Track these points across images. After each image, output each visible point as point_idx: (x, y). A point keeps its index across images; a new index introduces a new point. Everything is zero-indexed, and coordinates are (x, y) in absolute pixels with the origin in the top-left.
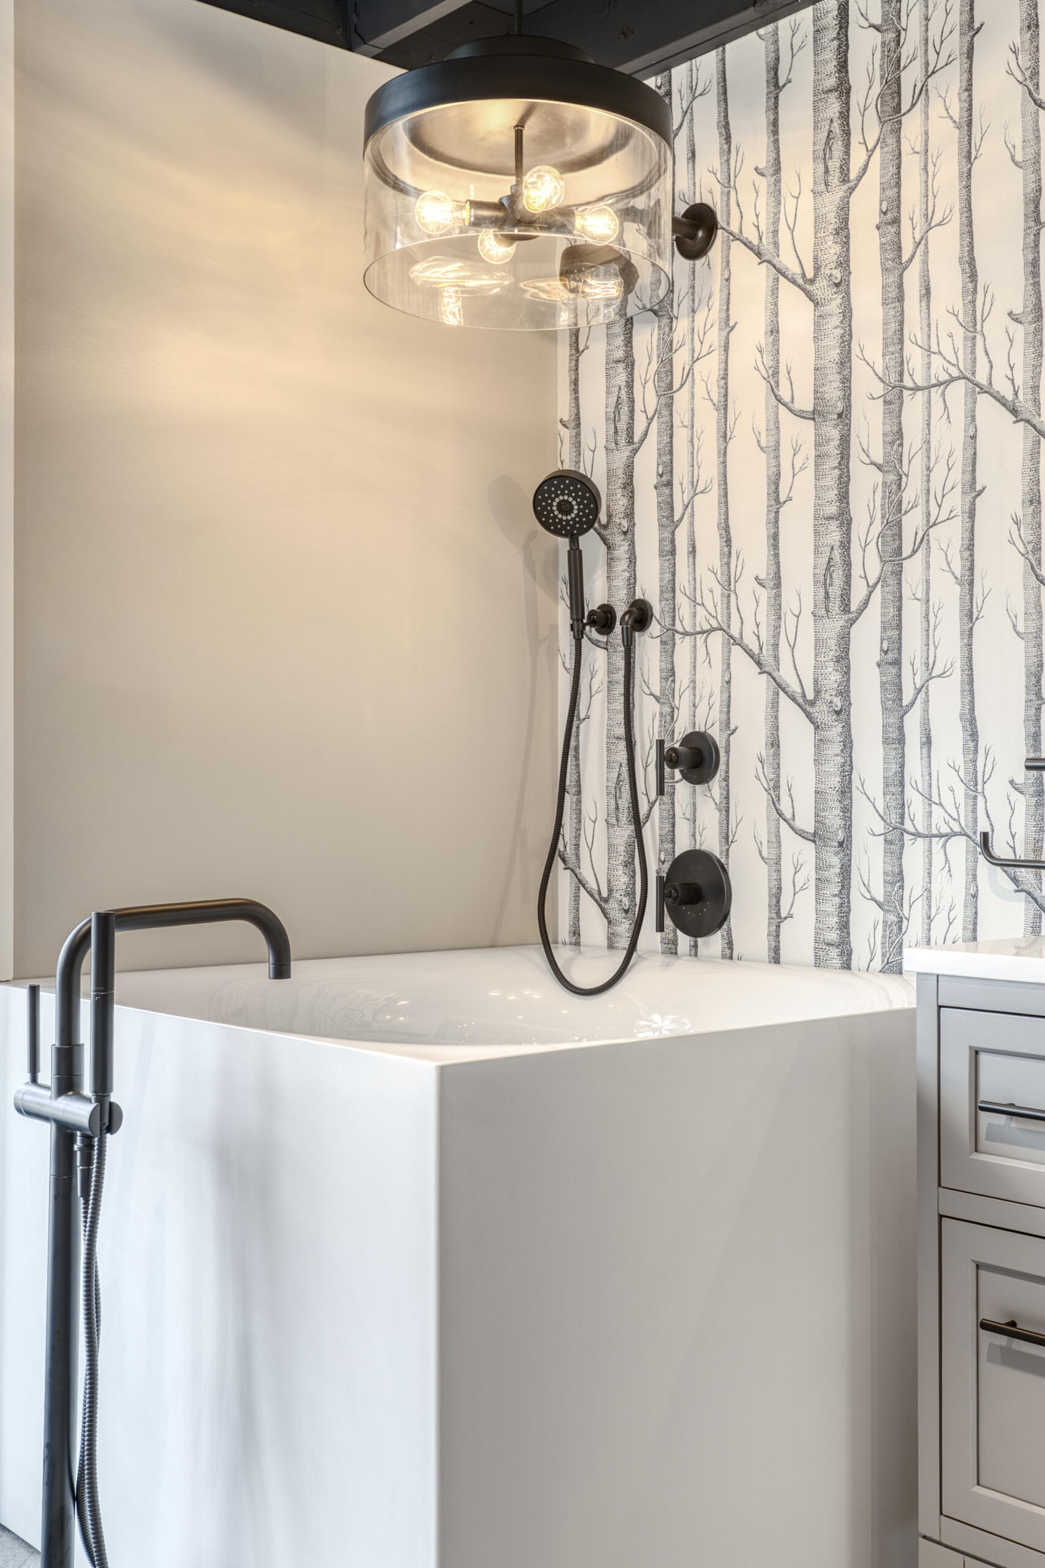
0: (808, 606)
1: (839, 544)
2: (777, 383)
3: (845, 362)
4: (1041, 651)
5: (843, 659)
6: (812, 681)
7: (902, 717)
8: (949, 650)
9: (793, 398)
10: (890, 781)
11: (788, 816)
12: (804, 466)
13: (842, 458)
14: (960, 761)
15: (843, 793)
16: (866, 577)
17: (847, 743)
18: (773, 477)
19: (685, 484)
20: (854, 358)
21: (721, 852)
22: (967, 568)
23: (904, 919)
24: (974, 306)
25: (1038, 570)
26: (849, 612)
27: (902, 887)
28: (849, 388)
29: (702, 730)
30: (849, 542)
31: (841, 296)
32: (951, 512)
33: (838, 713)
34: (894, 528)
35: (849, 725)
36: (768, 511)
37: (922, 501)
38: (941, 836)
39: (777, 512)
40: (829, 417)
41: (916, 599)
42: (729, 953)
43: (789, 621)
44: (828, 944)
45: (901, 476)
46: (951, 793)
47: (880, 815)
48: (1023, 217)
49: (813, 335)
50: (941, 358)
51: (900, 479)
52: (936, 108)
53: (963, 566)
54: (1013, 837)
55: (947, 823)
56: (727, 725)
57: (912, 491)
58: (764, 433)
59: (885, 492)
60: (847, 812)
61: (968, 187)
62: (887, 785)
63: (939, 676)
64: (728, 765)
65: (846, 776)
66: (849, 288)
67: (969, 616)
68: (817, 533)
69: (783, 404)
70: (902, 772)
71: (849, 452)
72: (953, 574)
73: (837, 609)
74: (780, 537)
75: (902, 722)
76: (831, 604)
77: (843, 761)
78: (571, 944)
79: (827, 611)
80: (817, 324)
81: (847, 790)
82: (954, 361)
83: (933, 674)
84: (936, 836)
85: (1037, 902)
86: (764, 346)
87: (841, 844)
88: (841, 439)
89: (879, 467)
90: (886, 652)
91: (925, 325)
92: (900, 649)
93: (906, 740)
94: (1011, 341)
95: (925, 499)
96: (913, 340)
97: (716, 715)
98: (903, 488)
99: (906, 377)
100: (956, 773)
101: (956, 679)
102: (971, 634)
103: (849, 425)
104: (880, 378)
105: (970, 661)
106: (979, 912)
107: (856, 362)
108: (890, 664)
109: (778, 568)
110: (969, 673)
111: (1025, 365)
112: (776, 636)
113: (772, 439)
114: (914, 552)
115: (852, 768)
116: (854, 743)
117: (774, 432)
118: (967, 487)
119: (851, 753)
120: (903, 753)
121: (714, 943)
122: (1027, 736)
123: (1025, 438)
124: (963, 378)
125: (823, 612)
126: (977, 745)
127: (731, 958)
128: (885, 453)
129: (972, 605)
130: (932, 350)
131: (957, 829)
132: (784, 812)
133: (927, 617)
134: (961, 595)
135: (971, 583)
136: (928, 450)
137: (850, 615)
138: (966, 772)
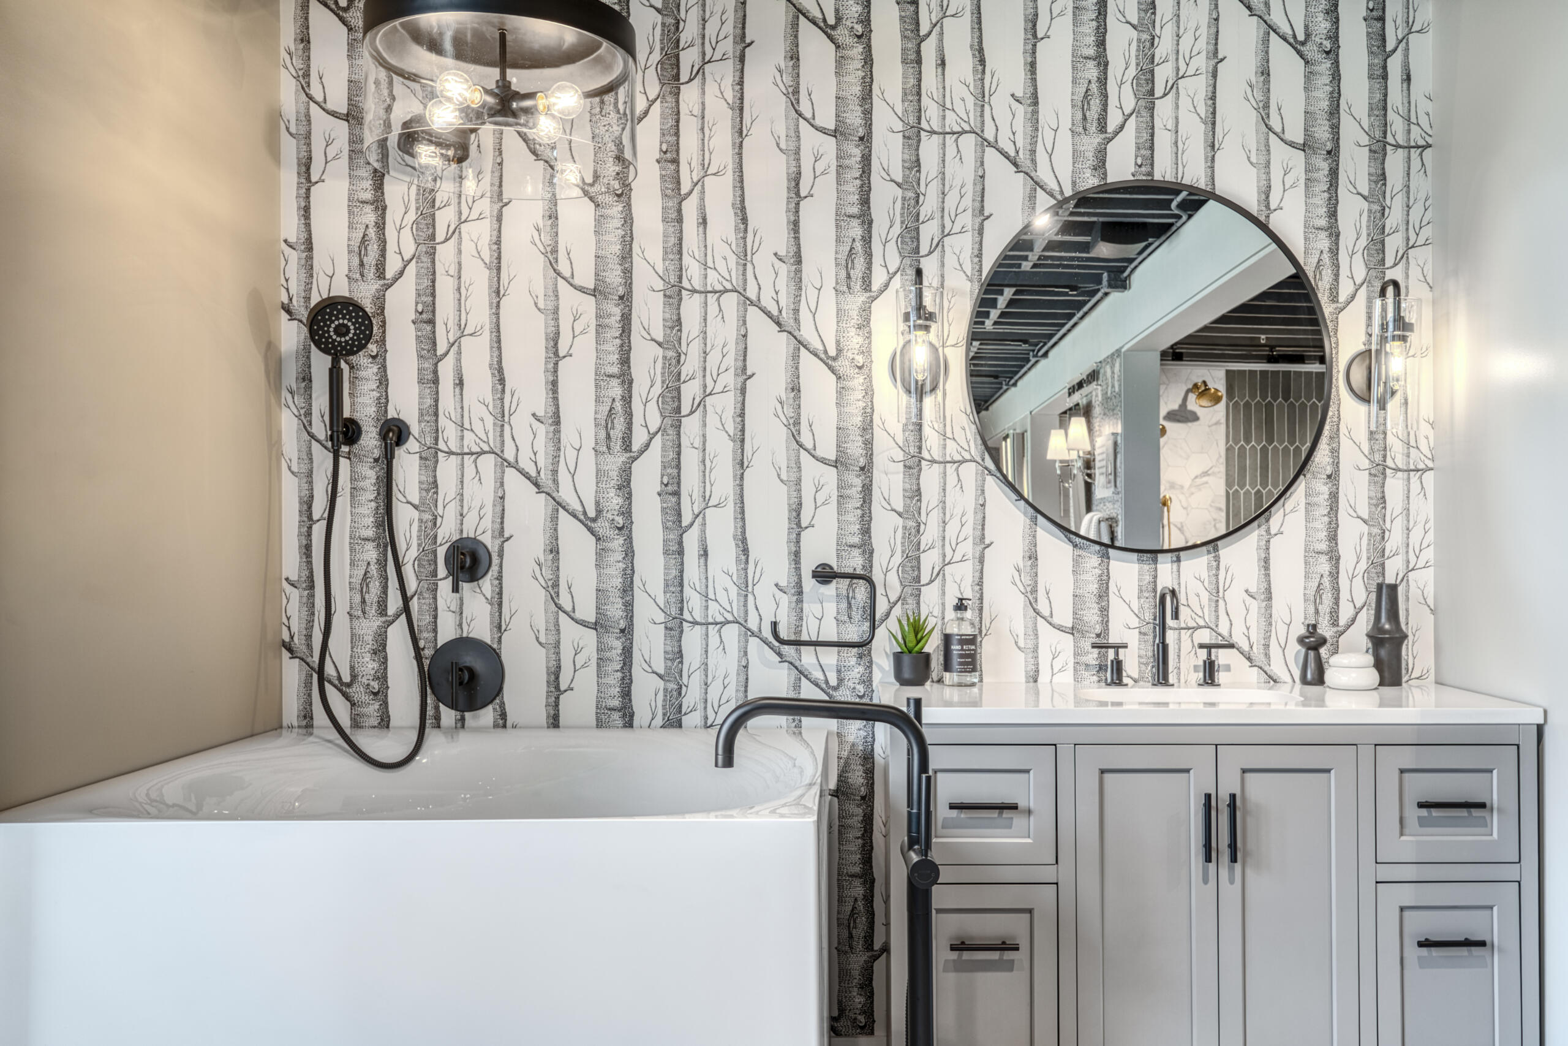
1: (621, 397)
2: (556, 259)
4: (800, 494)
5: (625, 486)
7: (681, 535)
8: (723, 485)
9: (573, 275)
10: (670, 583)
11: (568, 609)
12: (585, 331)
13: (624, 331)
14: (733, 570)
16: (646, 426)
17: (629, 553)
18: (552, 335)
19: (450, 324)
20: (635, 255)
21: (492, 639)
22: (738, 429)
23: (683, 686)
24: (745, 242)
25: (798, 438)
26: (631, 451)
27: (681, 663)
29: (472, 535)
30: (630, 397)
31: (622, 206)
32: (725, 387)
33: (620, 529)
35: (631, 538)
37: (699, 375)
39: (556, 364)
41: (694, 448)
42: (502, 721)
43: (569, 454)
44: (609, 709)
45: (680, 354)
46: (725, 592)
47: (660, 608)
48: (786, 189)
49: (593, 229)
50: (717, 274)
51: (679, 356)
52: (711, 88)
53: (735, 428)
55: (722, 614)
56: (500, 533)
57: (690, 366)
58: (542, 297)
59: (665, 364)
61: (740, 154)
62: (667, 586)
64: (501, 566)
65: (627, 578)
66: (630, 200)
67: (741, 464)
69: (563, 278)
71: (630, 328)
72: (727, 432)
73: (618, 448)
74: (560, 384)
75: (681, 538)
76: (613, 443)
77: (624, 566)
78: (299, 727)
79: (609, 448)
81: (629, 589)
82: (728, 278)
83: (710, 505)
84: (712, 624)
85: (797, 669)
86: (541, 227)
87: (622, 631)
88: (622, 316)
89: (659, 344)
90: (666, 485)
92: (679, 484)
93: (685, 552)
94: (776, 274)
95: (702, 374)
96: (691, 254)
97: (487, 523)
98: (682, 363)
99: (685, 280)
100: (729, 578)
102: (743, 478)
103: (630, 306)
104: (660, 276)
107: (637, 260)
108: (670, 494)
109: (558, 409)
110: (741, 506)
113: (551, 303)
114: (692, 412)
115: (634, 572)
117: (552, 298)
120: (683, 562)
121: (487, 715)
123: (788, 344)
124: (736, 291)
125: (604, 449)
126: (748, 558)
127: (504, 726)
128: (665, 334)
129: (743, 457)
130: (708, 265)
131: (730, 618)
132: (563, 605)
133: (704, 461)
134: (734, 449)
135: (743, 441)
137: (632, 454)
138: (739, 577)
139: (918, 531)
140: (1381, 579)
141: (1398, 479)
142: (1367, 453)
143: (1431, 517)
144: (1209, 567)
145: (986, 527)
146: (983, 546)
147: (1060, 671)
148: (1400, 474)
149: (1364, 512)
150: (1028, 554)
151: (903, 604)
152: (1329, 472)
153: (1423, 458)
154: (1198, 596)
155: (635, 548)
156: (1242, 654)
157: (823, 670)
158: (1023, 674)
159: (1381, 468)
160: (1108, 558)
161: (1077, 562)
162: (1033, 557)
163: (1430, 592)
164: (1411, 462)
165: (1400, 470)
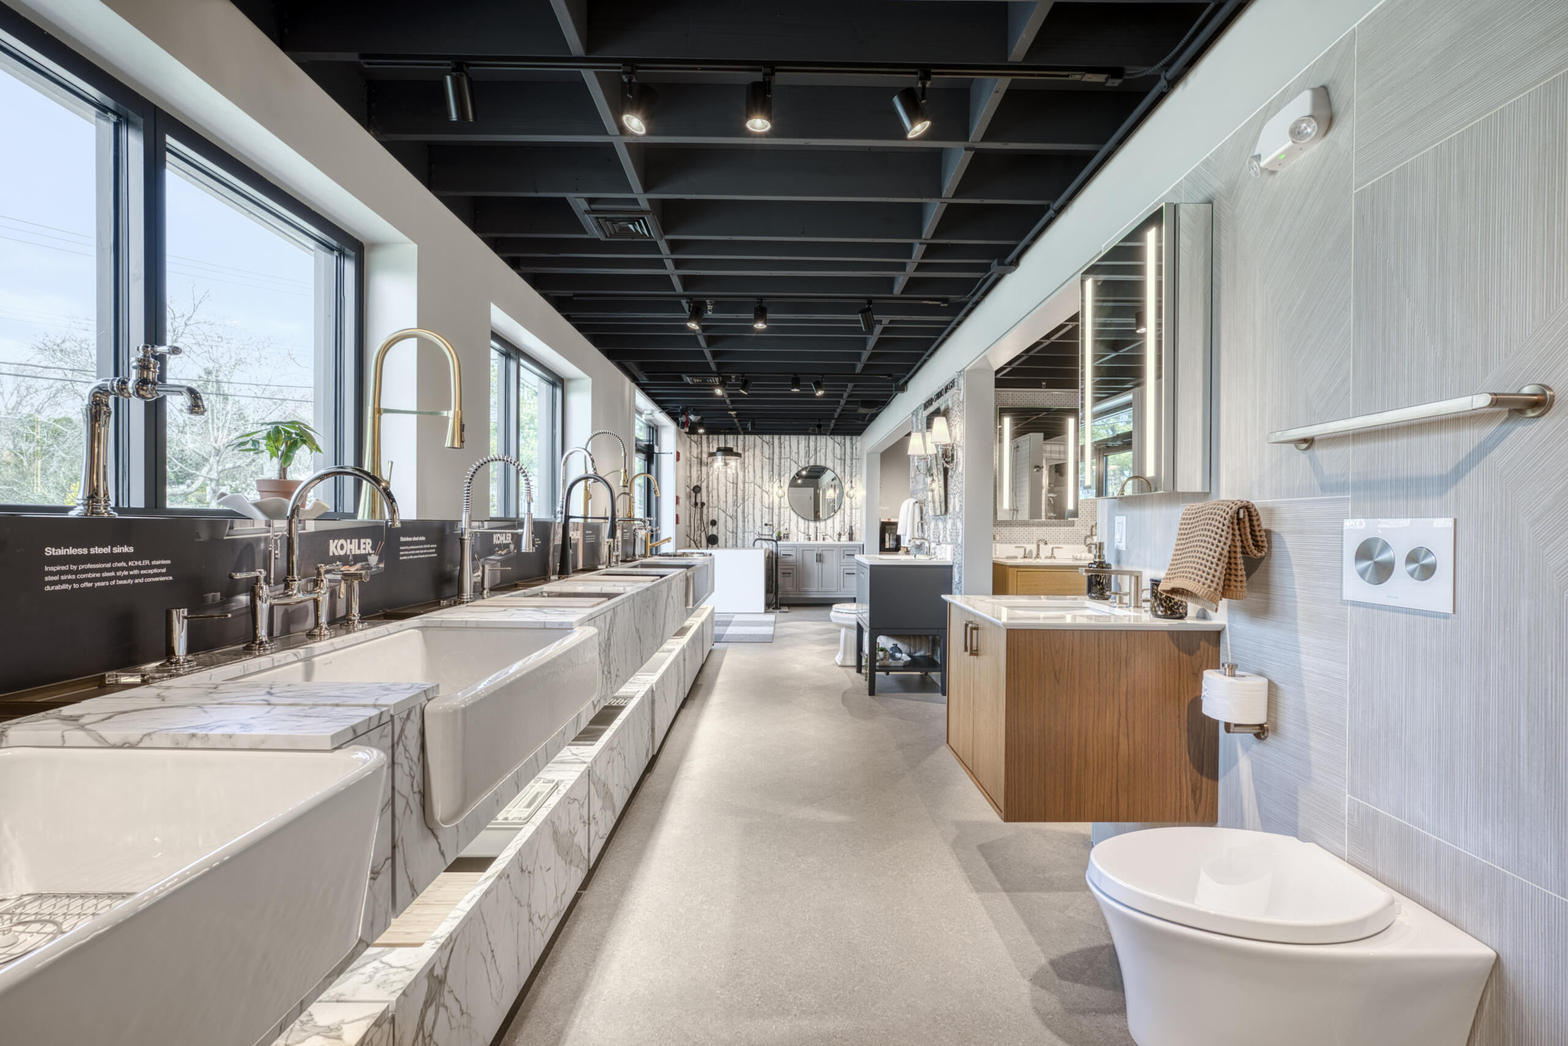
8: (751, 512)
42: (718, 546)
56: (718, 519)
57: (746, 494)
121: (716, 545)
145: (791, 518)
146: (790, 521)
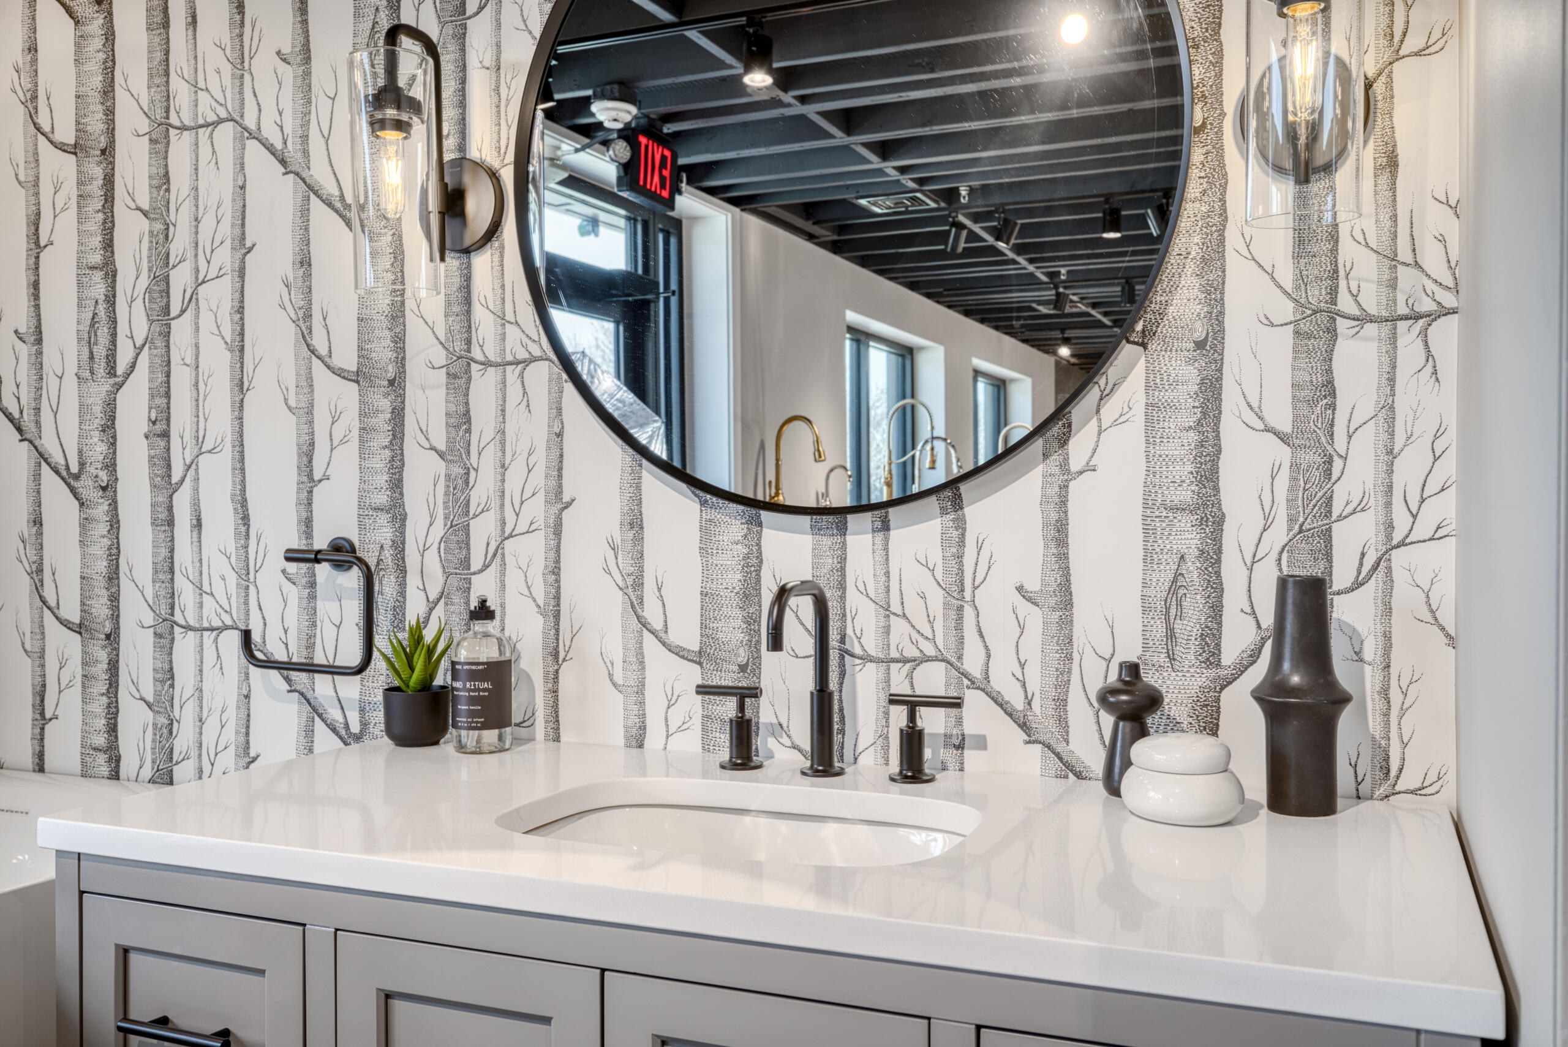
0: (72, 368)
1: (104, 298)
2: (36, 108)
3: (108, 92)
4: (313, 428)
5: (109, 427)
6: (77, 451)
7: (171, 496)
8: (220, 423)
9: (53, 128)
10: (159, 567)
11: (53, 604)
12: (66, 207)
13: (106, 200)
14: (231, 548)
15: (110, 579)
16: (132, 337)
17: (114, 524)
18: (33, 217)
20: (117, 87)
22: (237, 333)
23: (175, 721)
24: (242, 41)
25: (309, 339)
26: (115, 376)
27: (172, 686)
28: (113, 121)
30: (114, 296)
31: (103, 16)
32: (220, 269)
33: (104, 489)
34: (161, 284)
35: (116, 502)
36: (28, 255)
37: (190, 254)
38: (212, 629)
39: (37, 258)
40: (92, 152)
41: (185, 364)
43: (51, 383)
44: (95, 749)
45: (168, 225)
46: (223, 582)
47: (149, 605)
49: (73, 58)
50: (210, 96)
51: (167, 229)
53: (233, 331)
54: (286, 632)
55: (218, 615)
57: (179, 244)
58: (22, 165)
59: (152, 242)
60: (114, 599)
62: (156, 572)
63: (210, 452)
65: (113, 560)
66: (111, 7)
67: (240, 386)
68: (80, 284)
69: (43, 134)
70: (172, 557)
71: (113, 194)
72: (223, 338)
73: (102, 371)
74: (41, 286)
75: (171, 501)
76: (96, 366)
77: (109, 543)
79: (92, 373)
80: (78, 45)
81: (114, 576)
82: (222, 101)
83: (203, 450)
84: (207, 629)
85: (310, 704)
86: (21, 65)
87: (108, 637)
88: (105, 179)
89: (145, 214)
90: (154, 423)
91: (191, 58)
92: (168, 419)
93: (176, 522)
94: (280, 84)
95: (193, 253)
96: (180, 73)
98: (170, 239)
99: (172, 113)
100: (227, 560)
101: (226, 458)
102: (242, 406)
103: (112, 163)
104: (145, 113)
105: (241, 436)
106: (251, 715)
107: (120, 93)
108: (158, 436)
109: (39, 320)
110: (240, 450)
111: (294, 112)
112: (38, 398)
113: (31, 173)
114: (183, 311)
115: (119, 552)
116: (121, 523)
117: (33, 166)
118: (237, 242)
119: (118, 534)
120: (173, 536)
122: (299, 522)
123: (295, 193)
124: (231, 120)
125: (87, 374)
126: (248, 530)
128: (151, 198)
129: (242, 374)
130: (199, 86)
131: (229, 622)
132: (47, 599)
133: (196, 384)
134: (231, 363)
135: (242, 350)
136: (196, 198)
137: (117, 380)
138: (238, 559)
139: (467, 483)
140: (1322, 565)
141: (1367, 339)
142: (1289, 286)
143: (1452, 422)
144: (945, 541)
145: (564, 472)
146: (560, 506)
147: (679, 729)
148: (1371, 329)
149: (1282, 418)
150: (628, 519)
151: (446, 604)
152: (1199, 335)
153: (1430, 286)
154: (924, 597)
155: (120, 517)
156: (1010, 715)
157: (342, 708)
158: (621, 732)
159: (1322, 318)
160: (760, 524)
161: (706, 531)
162: (635, 523)
163: (1446, 594)
164: (1401, 298)
165: (1372, 320)
